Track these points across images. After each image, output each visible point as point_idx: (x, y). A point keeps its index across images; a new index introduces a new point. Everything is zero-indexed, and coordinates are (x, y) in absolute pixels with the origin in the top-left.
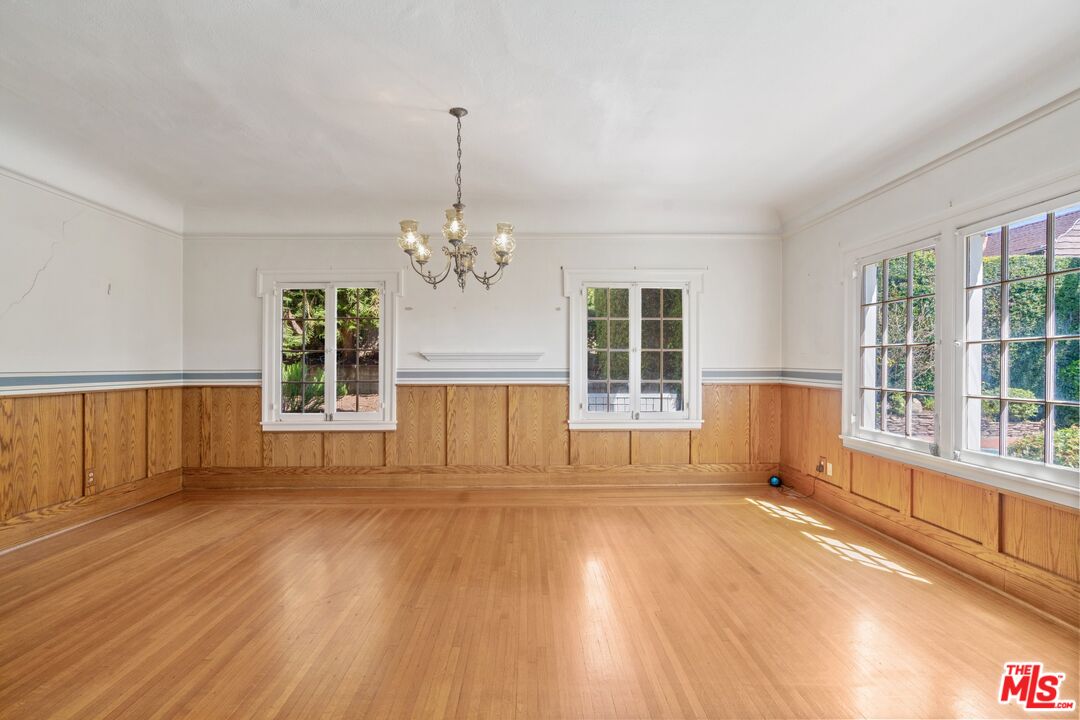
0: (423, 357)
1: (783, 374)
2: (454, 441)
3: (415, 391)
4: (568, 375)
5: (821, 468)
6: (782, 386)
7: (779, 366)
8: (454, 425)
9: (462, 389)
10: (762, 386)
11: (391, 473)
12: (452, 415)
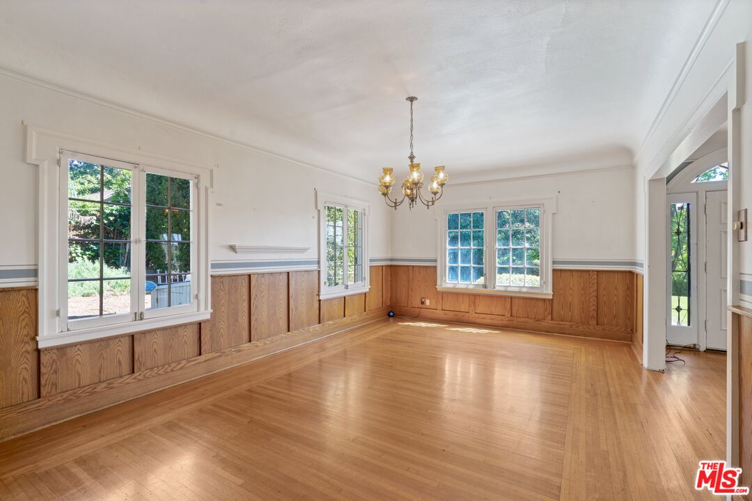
0: (233, 248)
1: (391, 260)
2: (256, 320)
3: (226, 280)
4: (319, 263)
5: (423, 303)
6: (391, 266)
7: (389, 256)
8: (256, 307)
9: (260, 276)
10: (387, 266)
11: (206, 361)
12: (255, 298)
